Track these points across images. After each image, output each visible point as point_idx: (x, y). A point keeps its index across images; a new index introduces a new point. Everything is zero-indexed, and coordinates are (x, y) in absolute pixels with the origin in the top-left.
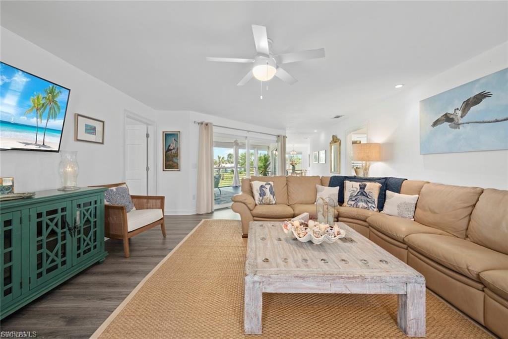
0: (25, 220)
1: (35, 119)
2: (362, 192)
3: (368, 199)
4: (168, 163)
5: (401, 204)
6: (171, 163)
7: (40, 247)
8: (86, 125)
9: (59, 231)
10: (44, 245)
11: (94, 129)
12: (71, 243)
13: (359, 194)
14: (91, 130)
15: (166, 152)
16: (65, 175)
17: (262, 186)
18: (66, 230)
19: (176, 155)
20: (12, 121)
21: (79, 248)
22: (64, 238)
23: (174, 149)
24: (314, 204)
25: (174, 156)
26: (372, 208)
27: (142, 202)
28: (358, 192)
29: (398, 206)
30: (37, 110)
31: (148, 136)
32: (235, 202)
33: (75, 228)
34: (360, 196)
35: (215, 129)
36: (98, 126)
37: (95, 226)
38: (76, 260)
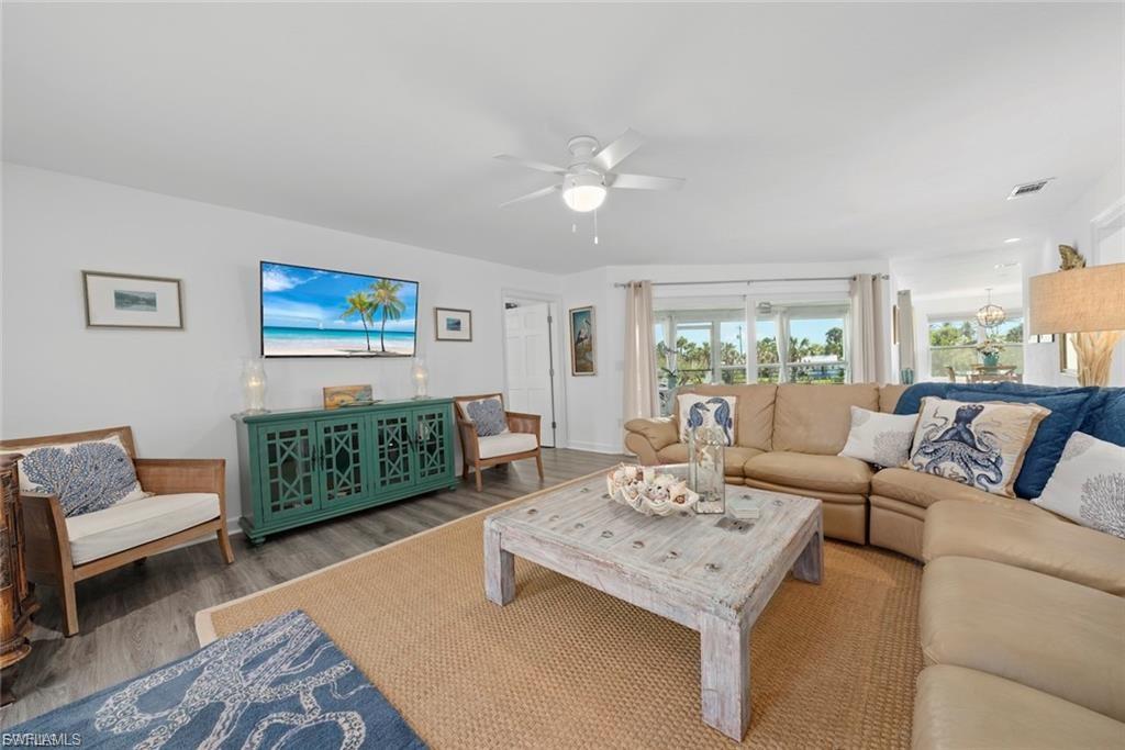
0: (368, 426)
1: (361, 322)
2: (958, 433)
3: (975, 454)
4: (579, 362)
5: (1100, 479)
6: (583, 362)
7: (382, 456)
8: (448, 320)
9: (400, 442)
10: (386, 455)
11: (458, 323)
12: (413, 457)
13: (947, 437)
14: (456, 325)
15: (576, 344)
16: (415, 383)
17: (696, 405)
18: (407, 442)
19: (589, 349)
20: (321, 327)
21: (423, 466)
22: (405, 452)
23: (586, 338)
24: (836, 454)
25: (586, 351)
26: (983, 480)
27: (515, 422)
28: (947, 432)
29: (1086, 487)
30: (361, 311)
31: (550, 319)
32: (633, 432)
33: (417, 442)
34: (950, 444)
35: (657, 292)
36: (463, 318)
37: (441, 445)
38: (419, 480)
